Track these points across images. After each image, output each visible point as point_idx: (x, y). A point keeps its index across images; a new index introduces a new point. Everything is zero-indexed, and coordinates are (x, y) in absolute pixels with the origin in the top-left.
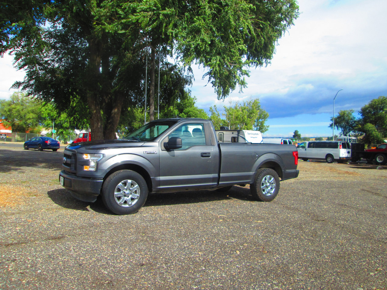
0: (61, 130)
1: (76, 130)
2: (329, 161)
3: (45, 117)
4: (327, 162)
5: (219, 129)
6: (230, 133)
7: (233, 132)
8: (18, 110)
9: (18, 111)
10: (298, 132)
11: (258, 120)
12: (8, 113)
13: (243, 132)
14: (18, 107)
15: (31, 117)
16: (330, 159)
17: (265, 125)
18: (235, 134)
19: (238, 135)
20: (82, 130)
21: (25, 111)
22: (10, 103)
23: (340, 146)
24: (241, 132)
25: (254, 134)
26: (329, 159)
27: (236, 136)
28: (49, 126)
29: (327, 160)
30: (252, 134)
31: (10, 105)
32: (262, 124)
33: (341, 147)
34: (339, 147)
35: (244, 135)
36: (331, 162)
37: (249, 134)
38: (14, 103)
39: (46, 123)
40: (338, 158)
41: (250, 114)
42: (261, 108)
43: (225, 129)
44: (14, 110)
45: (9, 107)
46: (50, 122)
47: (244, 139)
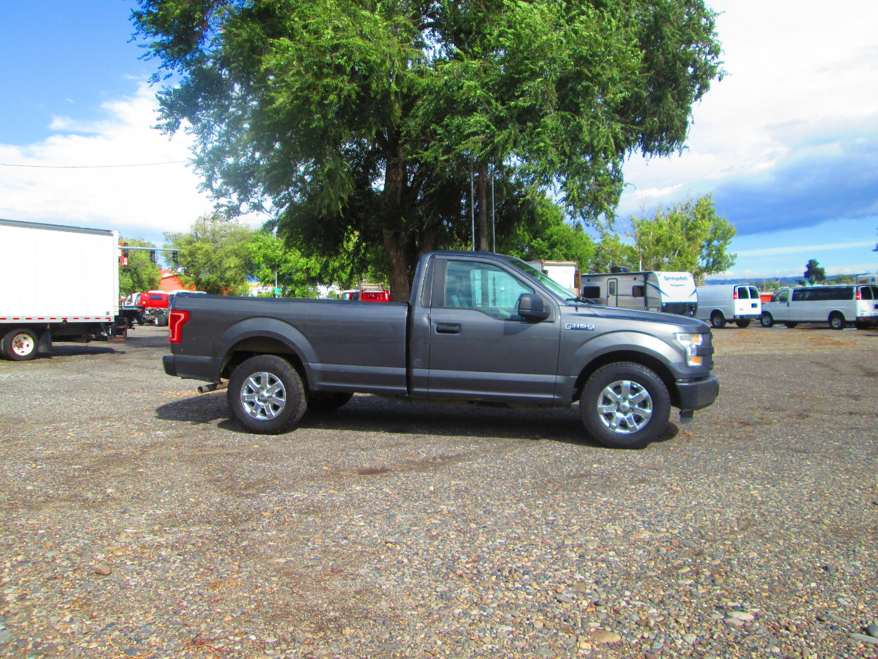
0: (290, 288)
1: (319, 287)
2: (836, 326)
3: (259, 263)
4: (832, 328)
5: (609, 272)
6: (630, 278)
7: (634, 276)
8: (207, 251)
9: (207, 254)
10: (817, 264)
11: (709, 242)
12: (189, 259)
13: (655, 276)
14: (207, 246)
15: (232, 265)
16: (837, 321)
17: (726, 253)
18: (639, 282)
19: (645, 282)
20: (330, 285)
21: (221, 253)
22: (191, 239)
23: (857, 294)
24: (650, 278)
25: (678, 279)
26: (835, 323)
27: (642, 284)
28: (267, 279)
29: (831, 325)
30: (673, 279)
31: (190, 243)
32: (719, 251)
33: (860, 296)
34: (855, 297)
35: (656, 281)
36: (840, 328)
37: (667, 279)
38: (198, 239)
39: (261, 274)
40: (854, 319)
41: (690, 231)
42: (715, 216)
43: (620, 271)
44: (200, 252)
45: (190, 247)
46: (268, 271)
47: (657, 289)
